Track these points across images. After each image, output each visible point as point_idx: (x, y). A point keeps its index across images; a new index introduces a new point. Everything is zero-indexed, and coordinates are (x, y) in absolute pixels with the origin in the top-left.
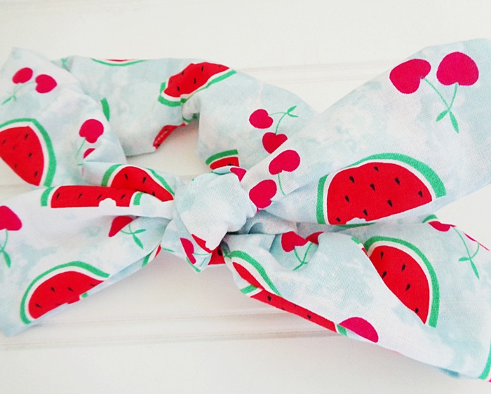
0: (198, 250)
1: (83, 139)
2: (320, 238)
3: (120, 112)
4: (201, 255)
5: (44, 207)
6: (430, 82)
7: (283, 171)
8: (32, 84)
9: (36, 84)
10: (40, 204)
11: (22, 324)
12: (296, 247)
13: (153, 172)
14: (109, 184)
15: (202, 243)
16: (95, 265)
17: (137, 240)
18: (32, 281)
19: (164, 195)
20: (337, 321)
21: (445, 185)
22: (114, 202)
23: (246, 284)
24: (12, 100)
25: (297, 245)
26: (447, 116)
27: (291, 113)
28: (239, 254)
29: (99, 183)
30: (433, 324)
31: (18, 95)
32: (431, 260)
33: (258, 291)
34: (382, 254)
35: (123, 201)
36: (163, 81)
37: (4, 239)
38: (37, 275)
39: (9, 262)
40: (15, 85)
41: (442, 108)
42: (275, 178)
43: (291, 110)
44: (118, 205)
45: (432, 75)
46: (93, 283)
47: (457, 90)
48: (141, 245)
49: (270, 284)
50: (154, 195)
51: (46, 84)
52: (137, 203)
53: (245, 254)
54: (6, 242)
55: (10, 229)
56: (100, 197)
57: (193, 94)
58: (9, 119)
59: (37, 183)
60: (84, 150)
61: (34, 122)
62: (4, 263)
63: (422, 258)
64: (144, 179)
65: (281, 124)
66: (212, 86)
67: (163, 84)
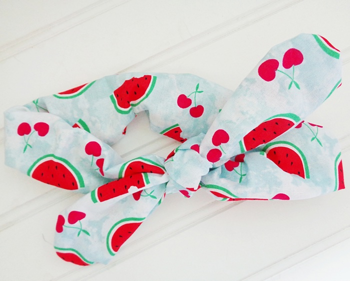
0: (189, 192)
1: (91, 156)
2: (245, 159)
3: (94, 123)
4: (191, 193)
5: (96, 203)
6: (280, 70)
7: (222, 143)
8: (34, 133)
9: (37, 132)
10: (93, 202)
11: (112, 257)
12: (235, 168)
13: (142, 159)
14: (123, 176)
15: (192, 190)
16: (136, 217)
17: (153, 197)
18: (106, 236)
19: (159, 171)
20: (270, 198)
21: (300, 117)
22: (136, 187)
23: (221, 198)
24: (28, 147)
26: (293, 85)
27: (198, 90)
28: (212, 187)
29: (117, 177)
30: (308, 177)
31: (30, 143)
32: (298, 146)
34: (275, 152)
35: (140, 184)
36: (111, 95)
37: (79, 224)
38: (107, 233)
39: (88, 234)
40: (22, 137)
41: (289, 81)
42: (218, 148)
43: (197, 88)
44: (138, 188)
45: (281, 67)
46: (137, 225)
47: (295, 69)
48: (155, 197)
50: (151, 172)
51: (43, 129)
52: (148, 183)
53: (216, 186)
54: (81, 226)
55: (80, 219)
56: (126, 187)
57: (140, 102)
58: (36, 159)
59: (76, 188)
60: (95, 161)
61: (53, 155)
62: (86, 235)
63: (295, 147)
64: (142, 166)
65: (197, 100)
66: (150, 95)
67: (112, 97)
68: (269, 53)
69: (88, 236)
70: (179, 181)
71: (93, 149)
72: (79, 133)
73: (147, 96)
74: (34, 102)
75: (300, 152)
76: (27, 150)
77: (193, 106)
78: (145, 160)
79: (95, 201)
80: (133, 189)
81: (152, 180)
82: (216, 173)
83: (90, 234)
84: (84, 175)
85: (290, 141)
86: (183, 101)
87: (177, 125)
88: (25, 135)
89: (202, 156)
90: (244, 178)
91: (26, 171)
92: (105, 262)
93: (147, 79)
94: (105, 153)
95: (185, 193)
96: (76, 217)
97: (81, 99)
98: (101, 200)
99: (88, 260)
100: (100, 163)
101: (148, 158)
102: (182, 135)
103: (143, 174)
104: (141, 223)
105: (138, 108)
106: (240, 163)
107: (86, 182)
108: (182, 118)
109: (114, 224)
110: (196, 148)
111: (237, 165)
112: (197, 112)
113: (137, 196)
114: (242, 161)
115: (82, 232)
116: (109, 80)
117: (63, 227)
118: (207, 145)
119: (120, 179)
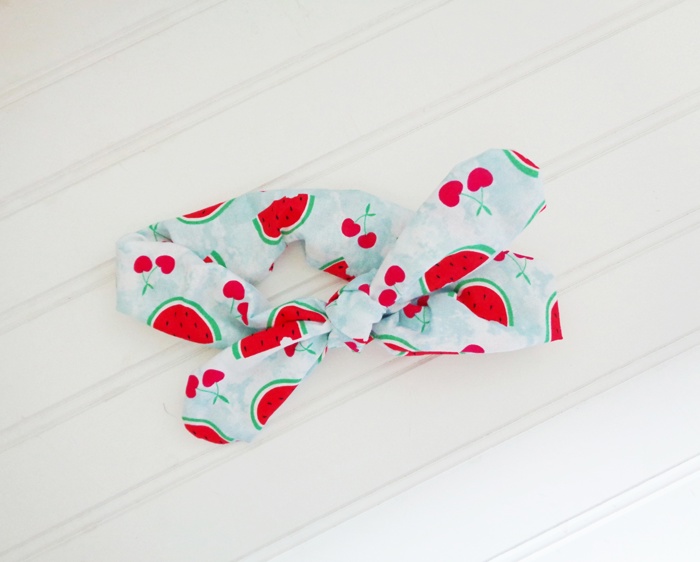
0: (358, 344)
1: (231, 299)
2: (429, 302)
3: (231, 256)
4: (360, 346)
5: (240, 359)
6: (465, 194)
7: (397, 283)
8: (156, 270)
9: (160, 269)
10: (235, 358)
11: (257, 431)
12: (416, 314)
13: (297, 303)
14: (273, 324)
15: (361, 341)
16: (290, 378)
17: (311, 352)
18: (250, 404)
19: (319, 318)
20: (459, 351)
21: (494, 249)
22: (290, 339)
23: (398, 352)
24: (148, 287)
25: (416, 312)
26: (483, 209)
27: (369, 213)
28: (386, 337)
29: (264, 325)
30: (512, 325)
31: (151, 282)
33: (407, 353)
34: (469, 293)
35: (295, 334)
36: (254, 218)
37: (216, 388)
38: (251, 400)
39: (227, 401)
40: (140, 275)
41: (478, 206)
42: (392, 288)
43: (368, 209)
44: (293, 339)
45: (465, 190)
46: (292, 389)
47: (484, 191)
48: (314, 353)
49: (411, 347)
50: (309, 320)
51: (167, 264)
52: (305, 332)
53: (391, 336)
54: (218, 390)
55: (218, 381)
56: (277, 338)
57: (293, 230)
58: (158, 304)
59: (211, 341)
60: (236, 306)
61: (181, 299)
62: (224, 402)
63: (494, 285)
64: (298, 313)
65: (367, 227)
66: (307, 221)
67: (255, 221)
68: (451, 173)
69: (227, 404)
70: (345, 330)
71: (234, 290)
73: (303, 222)
74: (151, 227)
75: (502, 292)
76: (146, 291)
77: (362, 233)
78: (301, 304)
79: (238, 357)
80: (287, 341)
81: (310, 330)
82: (392, 321)
83: (229, 401)
84: (221, 324)
85: (488, 278)
86: (350, 228)
87: (342, 258)
88: (145, 273)
89: (373, 298)
90: (427, 326)
91: (147, 318)
92: (248, 440)
93: (302, 199)
94: (249, 296)
95: (352, 346)
96: (213, 377)
97: (216, 224)
98: (246, 355)
99: (227, 434)
100: (243, 309)
101: (304, 301)
102: (349, 272)
103: (298, 322)
104: (295, 386)
105: (291, 237)
107: (223, 333)
108: (348, 249)
109: (260, 388)
110: (365, 288)
111: (419, 310)
112: (368, 241)
113: (290, 351)
114: (426, 305)
115: (218, 398)
116: (251, 198)
117: (196, 390)
118: (379, 285)
119: (269, 329)
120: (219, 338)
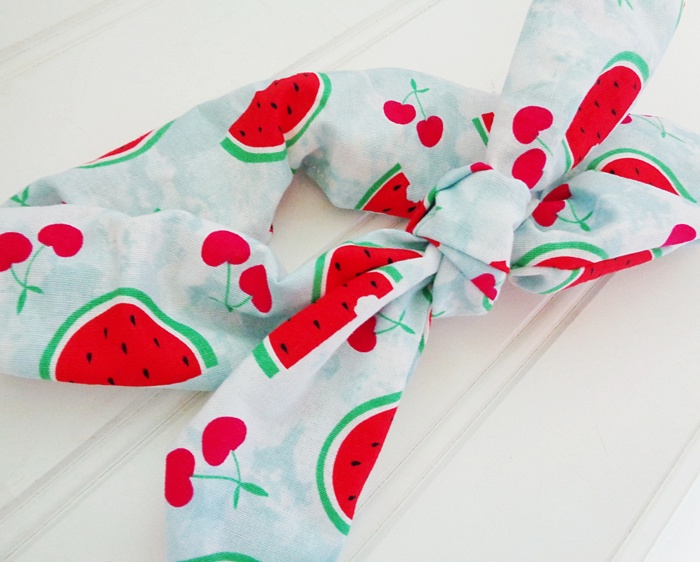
0: (497, 276)
1: (224, 266)
5: (276, 376)
7: (540, 132)
8: (42, 254)
9: (50, 249)
10: (266, 377)
12: (558, 214)
14: (323, 289)
16: (382, 394)
17: (406, 328)
18: (314, 479)
20: (661, 245)
22: (372, 298)
24: (29, 293)
25: (559, 210)
27: (417, 88)
29: (307, 298)
30: (694, 202)
32: (646, 152)
35: (381, 288)
36: (223, 139)
37: (234, 465)
38: (314, 471)
39: (260, 491)
42: (535, 145)
43: (414, 86)
44: (379, 297)
48: (412, 331)
50: (391, 261)
52: (398, 278)
53: (547, 245)
54: (238, 470)
55: (234, 446)
56: (346, 304)
57: (302, 132)
59: (196, 371)
60: (236, 280)
62: (256, 497)
63: (643, 154)
65: (424, 106)
66: (330, 100)
67: (226, 144)
69: (263, 498)
70: (473, 249)
71: (222, 249)
72: (174, 220)
73: (323, 103)
75: (654, 160)
76: (27, 303)
77: (419, 118)
79: (270, 371)
80: (367, 305)
83: (266, 489)
85: (627, 146)
86: (398, 112)
87: (395, 170)
88: (15, 267)
90: (589, 222)
95: (485, 284)
96: (224, 437)
98: (288, 362)
102: (412, 194)
103: (380, 270)
104: (394, 411)
105: (305, 144)
106: (565, 201)
107: (218, 350)
111: (562, 206)
113: (364, 339)
114: (569, 196)
115: (242, 490)
117: (192, 479)
119: (316, 301)
120: (212, 361)
